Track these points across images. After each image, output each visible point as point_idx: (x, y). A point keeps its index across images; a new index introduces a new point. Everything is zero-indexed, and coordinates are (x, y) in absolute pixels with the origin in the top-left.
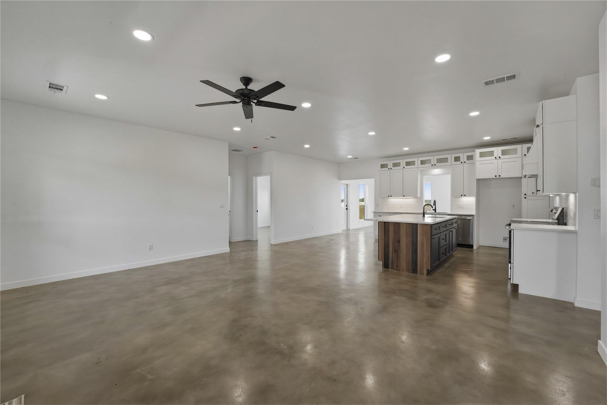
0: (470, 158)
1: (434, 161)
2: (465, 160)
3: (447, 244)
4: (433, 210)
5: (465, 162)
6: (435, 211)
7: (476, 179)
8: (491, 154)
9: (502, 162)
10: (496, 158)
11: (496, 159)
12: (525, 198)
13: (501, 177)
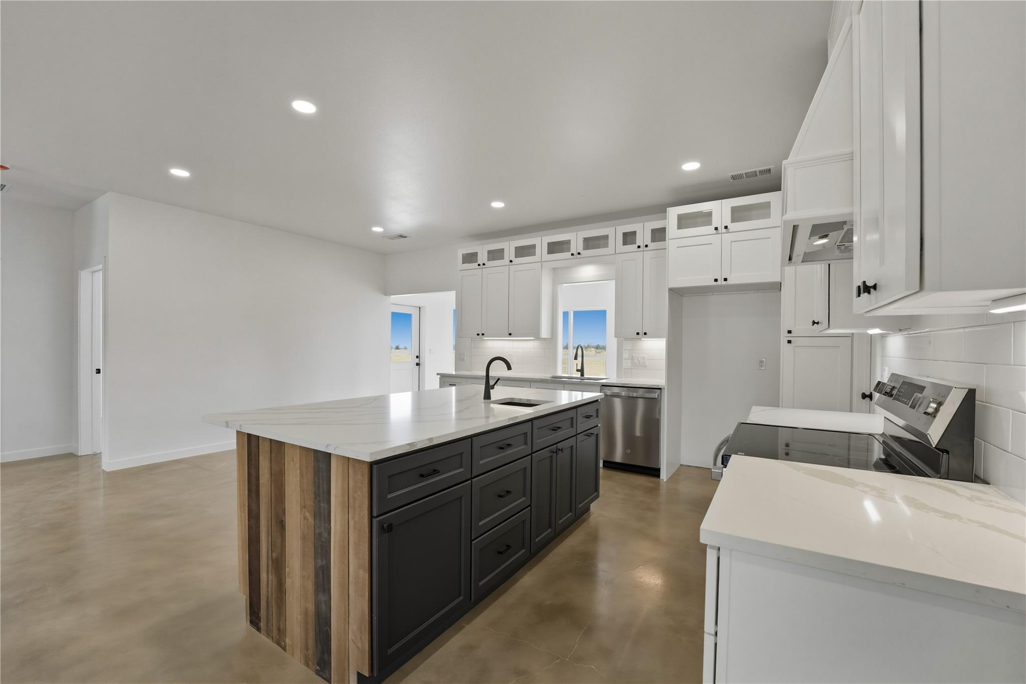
0: (659, 235)
1: (577, 244)
2: (648, 240)
3: (530, 506)
4: (578, 370)
5: (646, 246)
6: (582, 375)
7: (667, 290)
8: (707, 218)
9: (731, 242)
10: (716, 229)
11: (716, 234)
12: (789, 342)
13: (729, 282)
